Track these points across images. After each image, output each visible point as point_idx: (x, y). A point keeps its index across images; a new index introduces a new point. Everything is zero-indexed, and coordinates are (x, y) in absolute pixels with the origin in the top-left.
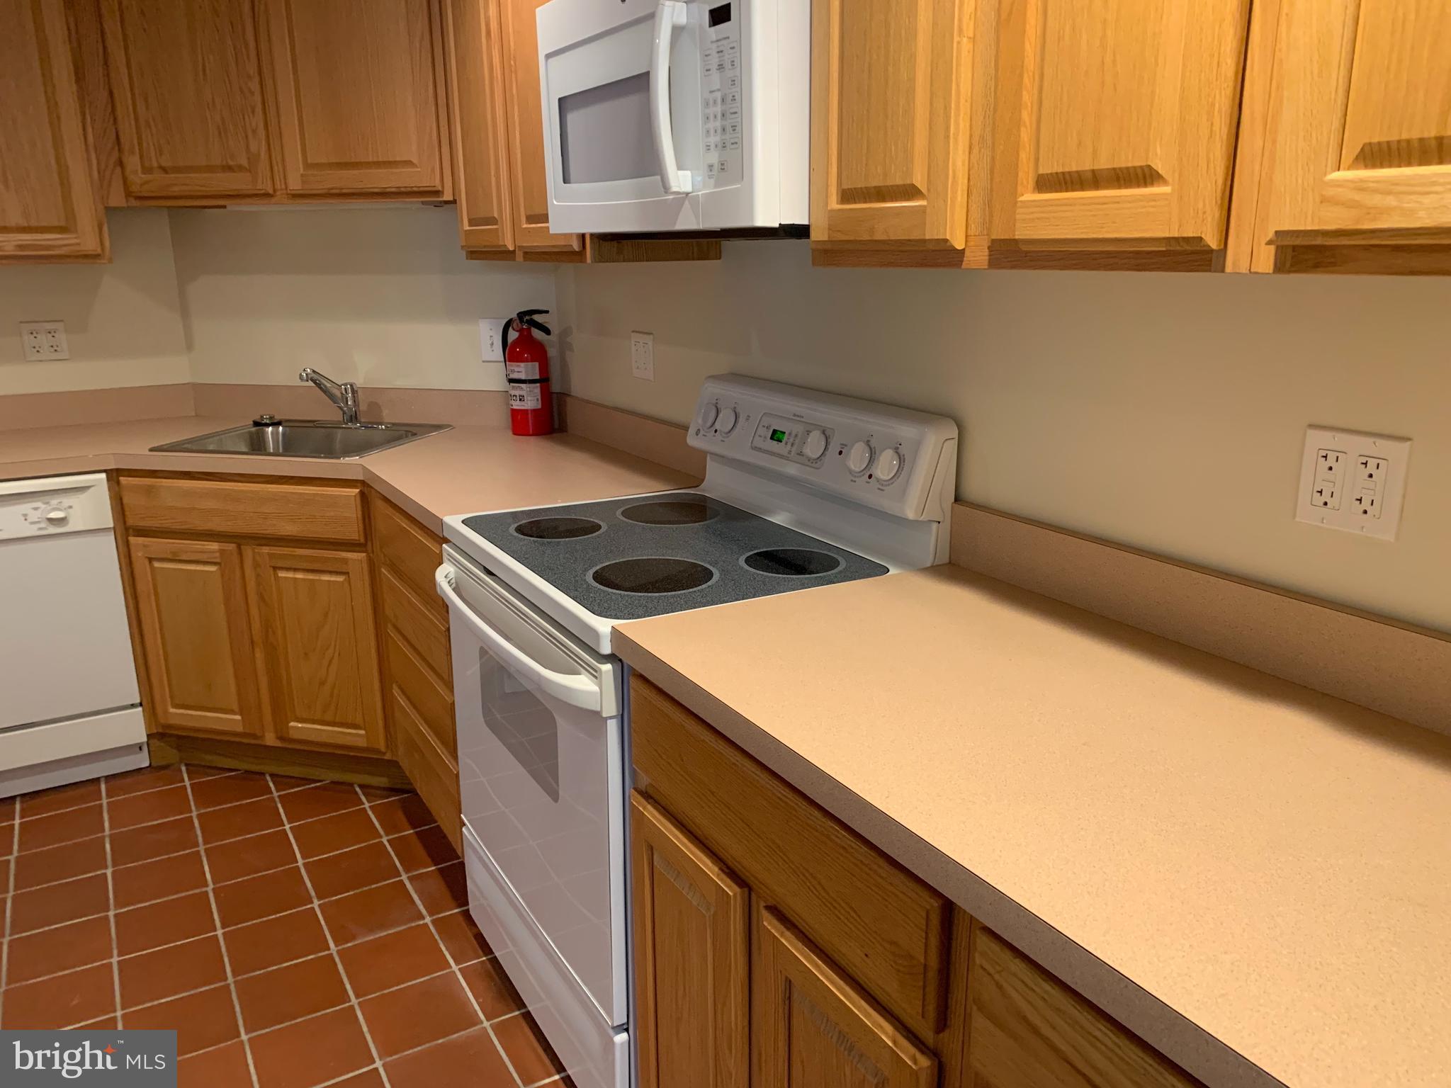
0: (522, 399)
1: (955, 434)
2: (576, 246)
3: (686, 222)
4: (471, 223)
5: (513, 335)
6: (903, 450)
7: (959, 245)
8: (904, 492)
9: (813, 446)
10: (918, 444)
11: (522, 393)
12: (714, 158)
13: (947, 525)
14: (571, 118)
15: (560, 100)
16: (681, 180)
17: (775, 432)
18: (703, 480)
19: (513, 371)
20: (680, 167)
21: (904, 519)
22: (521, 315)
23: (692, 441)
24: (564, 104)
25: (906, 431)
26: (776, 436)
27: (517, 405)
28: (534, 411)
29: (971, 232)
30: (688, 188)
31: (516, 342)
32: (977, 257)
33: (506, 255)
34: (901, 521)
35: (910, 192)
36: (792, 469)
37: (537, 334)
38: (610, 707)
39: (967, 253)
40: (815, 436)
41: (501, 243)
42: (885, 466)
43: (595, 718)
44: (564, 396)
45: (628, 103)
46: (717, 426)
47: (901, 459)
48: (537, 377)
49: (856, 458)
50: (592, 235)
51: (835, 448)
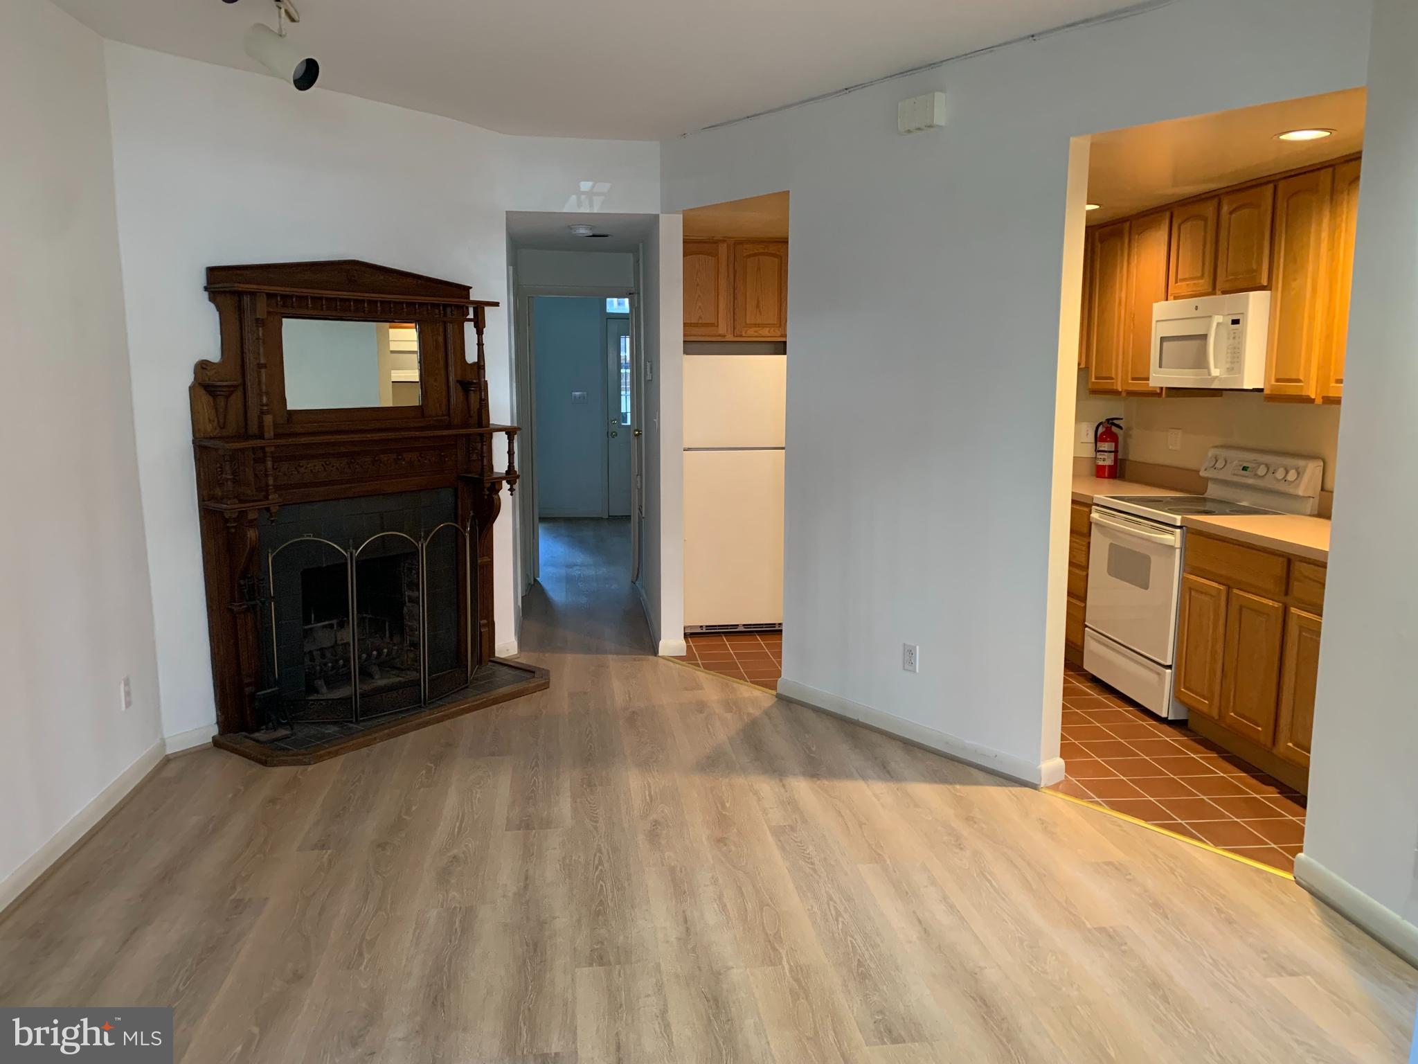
0: (1104, 460)
1: (1322, 464)
2: (1158, 391)
3: (1215, 385)
4: (1096, 378)
5: (1101, 430)
6: (1300, 470)
7: (1313, 397)
8: (1299, 485)
9: (1262, 471)
10: (1305, 468)
11: (1104, 457)
12: (1228, 365)
13: (1317, 500)
14: (1165, 344)
15: (1161, 338)
16: (1215, 372)
17: (1244, 467)
18: (1206, 491)
19: (1101, 446)
20: (1216, 367)
21: (1296, 495)
22: (1108, 420)
23: (1202, 474)
24: (1163, 339)
25: (1301, 463)
26: (1245, 469)
27: (1101, 463)
28: (1109, 466)
29: (1318, 393)
30: (1218, 375)
31: (1102, 434)
32: (1319, 401)
33: (1115, 393)
34: (1296, 497)
35: (1298, 381)
36: (1250, 481)
37: (1114, 429)
38: (1178, 545)
39: (1316, 400)
40: (1262, 467)
41: (1115, 388)
42: (1292, 475)
43: (1172, 548)
44: (1124, 461)
45: (1194, 344)
46: (1216, 466)
47: (1298, 474)
48: (1113, 450)
49: (1280, 474)
50: (1166, 388)
51: (1271, 470)
